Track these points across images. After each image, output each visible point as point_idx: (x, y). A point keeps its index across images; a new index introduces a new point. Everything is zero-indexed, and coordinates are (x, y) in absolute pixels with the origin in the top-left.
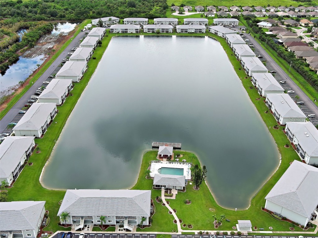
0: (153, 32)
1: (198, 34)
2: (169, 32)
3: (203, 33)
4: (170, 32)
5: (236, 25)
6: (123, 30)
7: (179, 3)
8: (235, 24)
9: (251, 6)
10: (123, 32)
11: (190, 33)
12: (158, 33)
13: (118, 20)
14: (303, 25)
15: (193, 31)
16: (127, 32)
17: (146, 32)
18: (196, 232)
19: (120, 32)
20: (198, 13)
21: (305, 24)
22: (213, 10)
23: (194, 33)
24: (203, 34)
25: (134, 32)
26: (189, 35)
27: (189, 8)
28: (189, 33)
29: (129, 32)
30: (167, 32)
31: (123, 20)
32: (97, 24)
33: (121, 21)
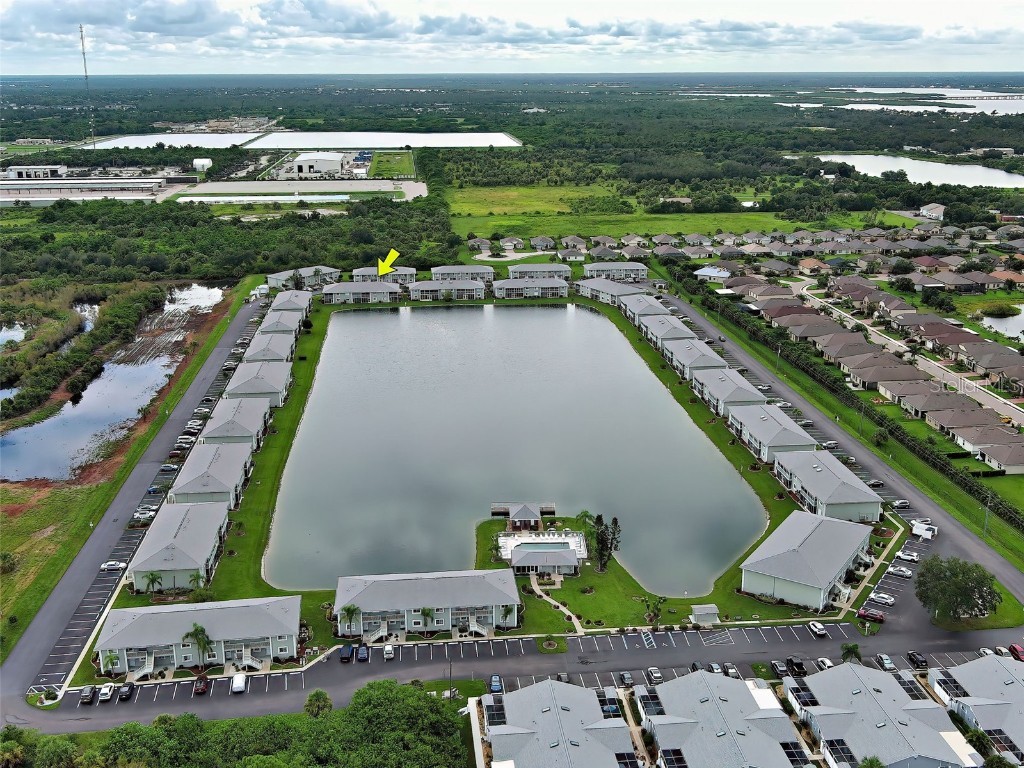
0: (435, 299)
1: (551, 301)
2: (476, 296)
3: (561, 296)
4: (478, 297)
6: (358, 296)
7: (485, 233)
8: (640, 276)
9: (675, 233)
10: (357, 301)
11: (530, 297)
12: (448, 299)
13: (338, 274)
14: (807, 272)
15: (536, 294)
16: (367, 300)
17: (415, 298)
18: (613, 630)
19: (351, 301)
20: (540, 253)
21: (812, 271)
22: (578, 246)
23: (539, 297)
24: (562, 300)
25: (387, 299)
26: (527, 302)
27: (515, 243)
28: (526, 297)
29: (373, 299)
30: (471, 297)
31: (349, 273)
32: (284, 286)
33: (346, 275)
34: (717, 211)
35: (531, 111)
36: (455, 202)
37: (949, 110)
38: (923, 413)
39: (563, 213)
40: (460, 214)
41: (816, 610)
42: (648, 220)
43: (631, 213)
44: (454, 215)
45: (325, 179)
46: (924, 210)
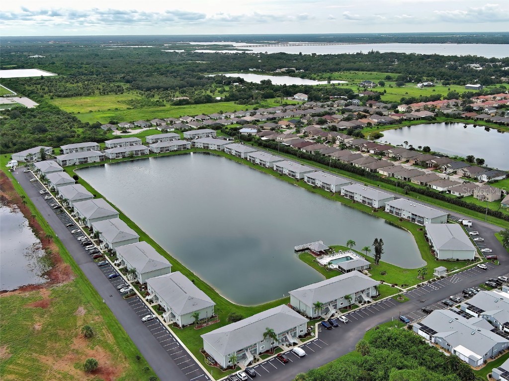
0: (124, 157)
1: (182, 152)
2: (145, 153)
6: (81, 160)
7: (104, 121)
10: (81, 163)
11: (172, 151)
12: (131, 156)
13: (52, 150)
14: (285, 127)
15: (175, 149)
16: (86, 162)
17: (113, 158)
20: (146, 129)
21: (287, 126)
23: (177, 150)
24: (189, 150)
25: (98, 160)
26: (173, 153)
28: (170, 151)
29: (90, 161)
31: (59, 149)
32: (26, 159)
33: (57, 150)
34: (205, 103)
35: (35, 57)
36: (60, 106)
37: (246, 52)
38: (409, 179)
39: (130, 108)
40: (73, 113)
41: (473, 260)
43: (164, 106)
44: (70, 113)
46: (296, 96)
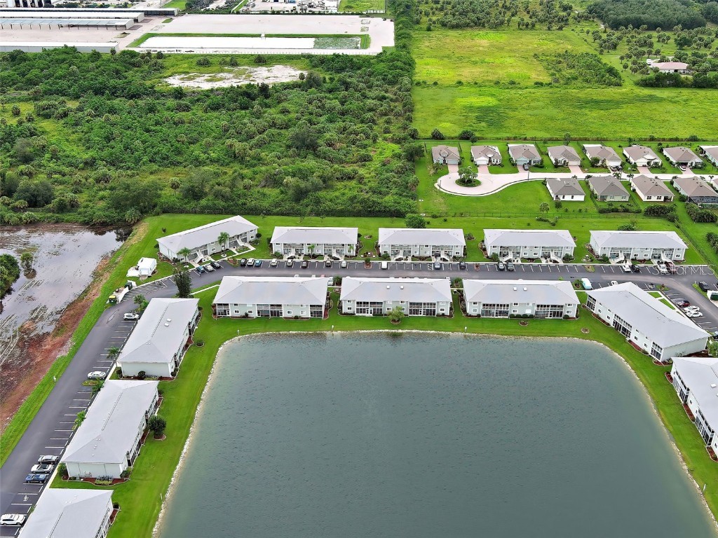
0: (377, 313)
2: (438, 311)
3: (567, 317)
4: (441, 312)
5: (678, 259)
6: (263, 308)
7: (451, 122)
8: (674, 257)
9: (688, 136)
11: (518, 316)
12: (396, 317)
13: (254, 233)
15: (528, 312)
16: (279, 314)
17: (349, 311)
19: (255, 315)
20: (522, 176)
22: (571, 163)
23: (532, 316)
27: (490, 156)
28: (512, 316)
29: (285, 312)
30: (430, 313)
36: (421, 56)
39: (541, 84)
40: (425, 82)
42: (643, 100)
43: (619, 85)
44: (418, 84)
45: (297, 14)
